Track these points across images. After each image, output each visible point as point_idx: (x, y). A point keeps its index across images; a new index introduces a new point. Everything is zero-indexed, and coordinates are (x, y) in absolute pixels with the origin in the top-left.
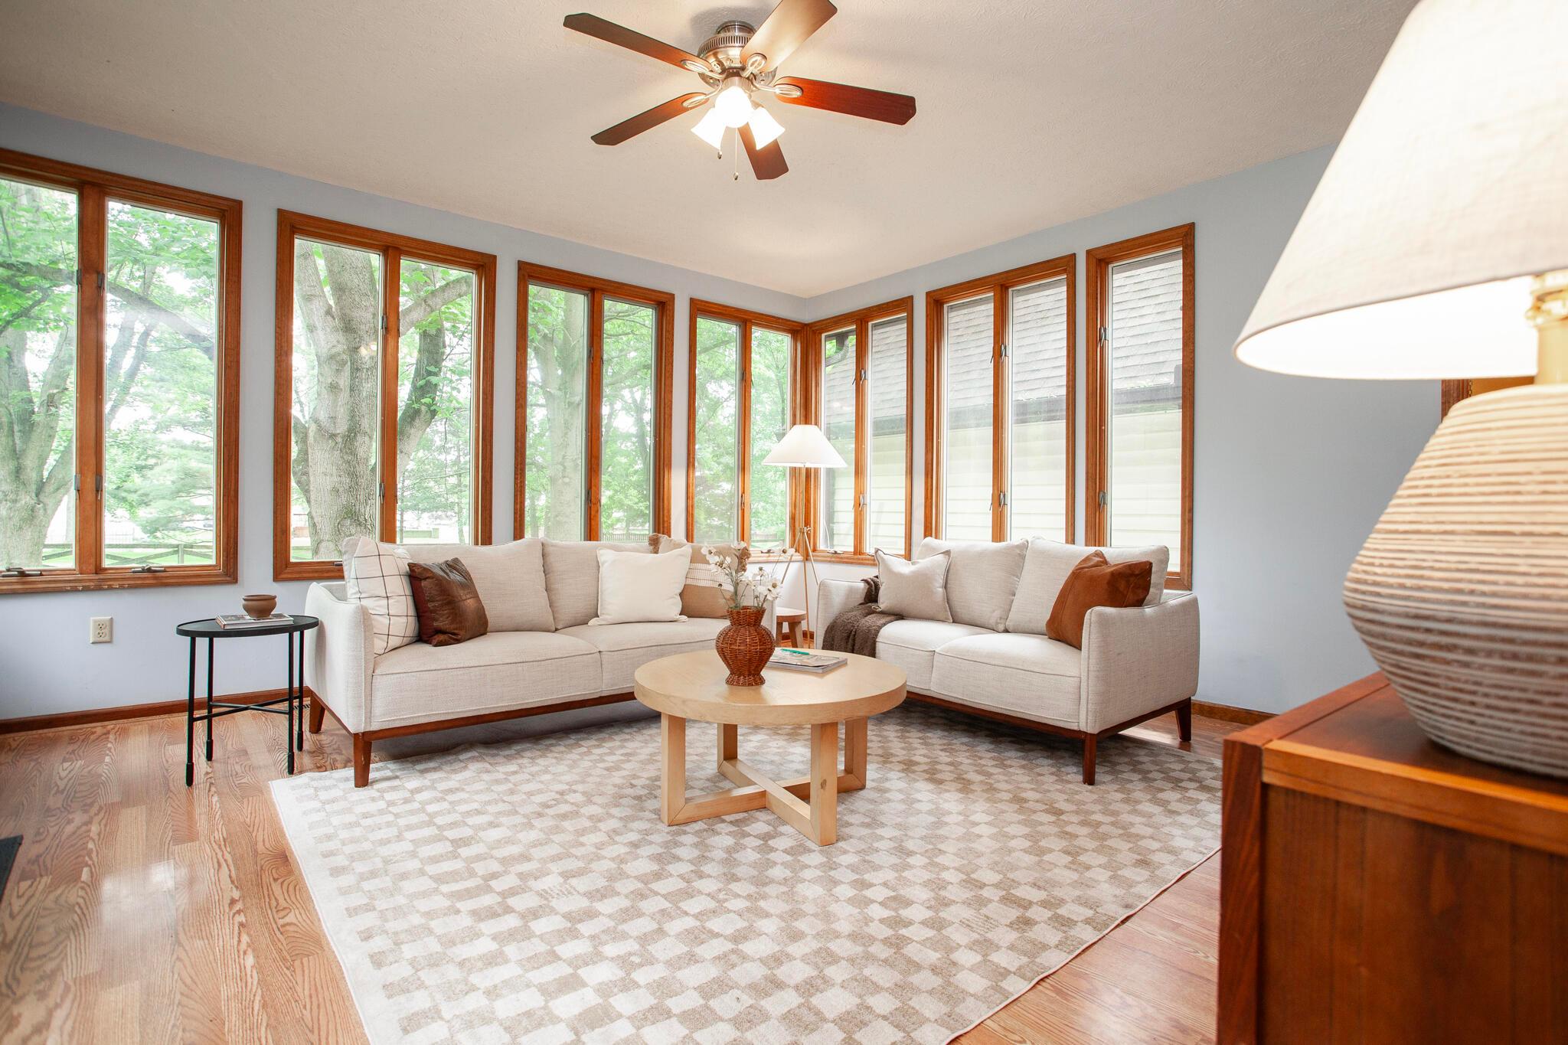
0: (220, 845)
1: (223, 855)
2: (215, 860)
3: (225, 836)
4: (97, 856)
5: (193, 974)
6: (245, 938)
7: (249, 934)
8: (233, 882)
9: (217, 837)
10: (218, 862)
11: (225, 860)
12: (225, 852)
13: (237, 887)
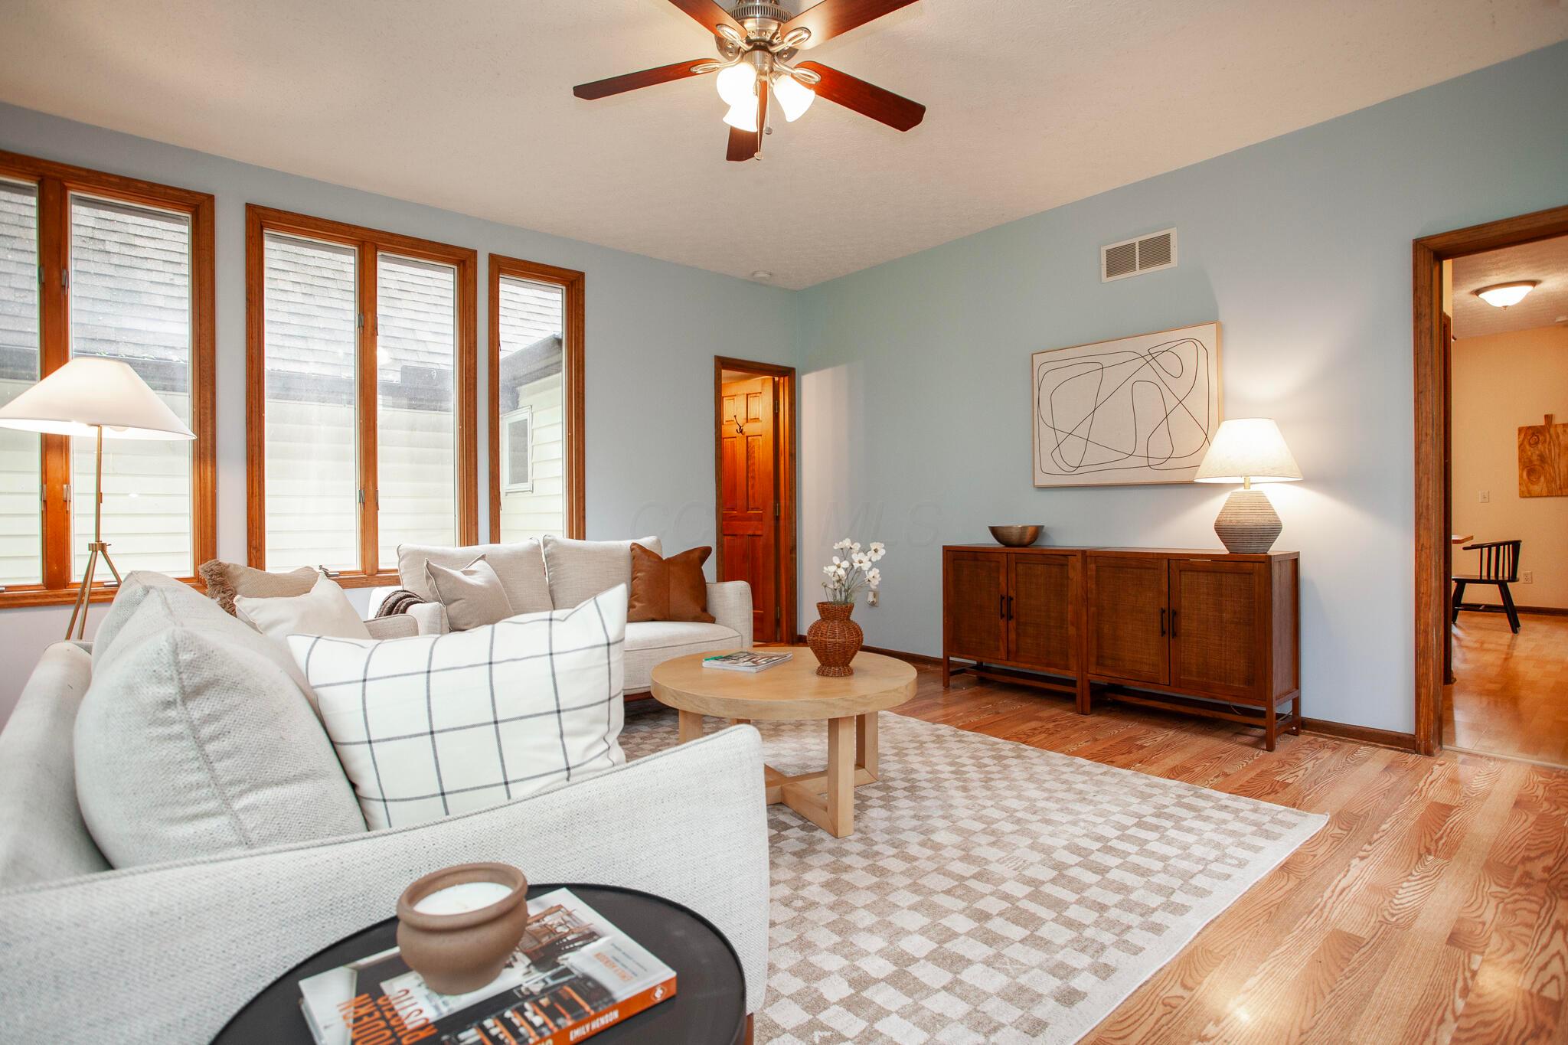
0: (1321, 910)
1: (1330, 898)
2: (1341, 897)
3: (1306, 916)
4: (1456, 981)
5: (1423, 838)
6: (1376, 837)
7: (1372, 837)
8: (1348, 871)
9: (1314, 920)
10: (1341, 894)
11: (1333, 891)
12: (1324, 900)
13: (1349, 866)
